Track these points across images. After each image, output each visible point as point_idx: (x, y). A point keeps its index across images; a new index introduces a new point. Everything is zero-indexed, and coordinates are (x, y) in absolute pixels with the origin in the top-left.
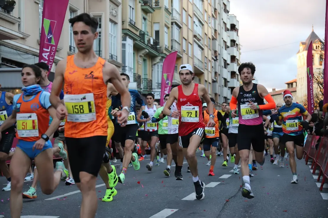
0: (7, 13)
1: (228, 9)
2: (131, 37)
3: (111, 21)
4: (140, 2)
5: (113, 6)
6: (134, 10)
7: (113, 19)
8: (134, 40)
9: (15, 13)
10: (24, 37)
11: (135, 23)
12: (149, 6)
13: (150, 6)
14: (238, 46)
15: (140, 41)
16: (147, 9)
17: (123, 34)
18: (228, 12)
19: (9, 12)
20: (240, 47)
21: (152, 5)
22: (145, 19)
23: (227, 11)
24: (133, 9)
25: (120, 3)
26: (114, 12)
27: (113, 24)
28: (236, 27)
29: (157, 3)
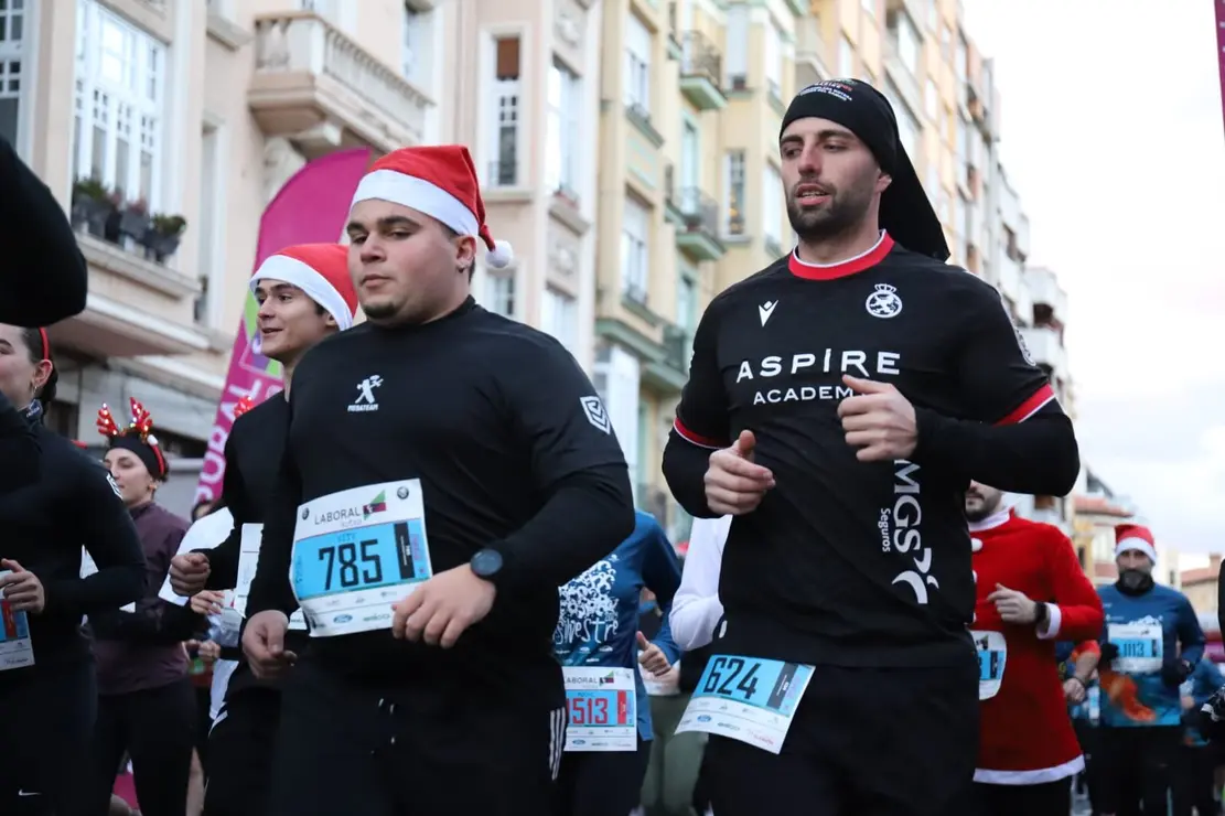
0: (153, 258)
1: (1021, 245)
2: (629, 349)
3: (552, 288)
4: (668, 220)
5: (561, 233)
6: (644, 252)
7: (562, 282)
8: (642, 358)
9: (184, 261)
10: (217, 346)
11: (646, 298)
12: (705, 235)
13: (711, 232)
14: (1065, 387)
15: (667, 364)
16: (697, 247)
17: (599, 340)
18: (1022, 258)
19: (160, 258)
20: (1075, 389)
21: (716, 233)
22: (688, 282)
23: (1016, 255)
24: (640, 244)
25: (586, 225)
26: (564, 256)
27: (560, 300)
28: (1058, 314)
29: (737, 221)
